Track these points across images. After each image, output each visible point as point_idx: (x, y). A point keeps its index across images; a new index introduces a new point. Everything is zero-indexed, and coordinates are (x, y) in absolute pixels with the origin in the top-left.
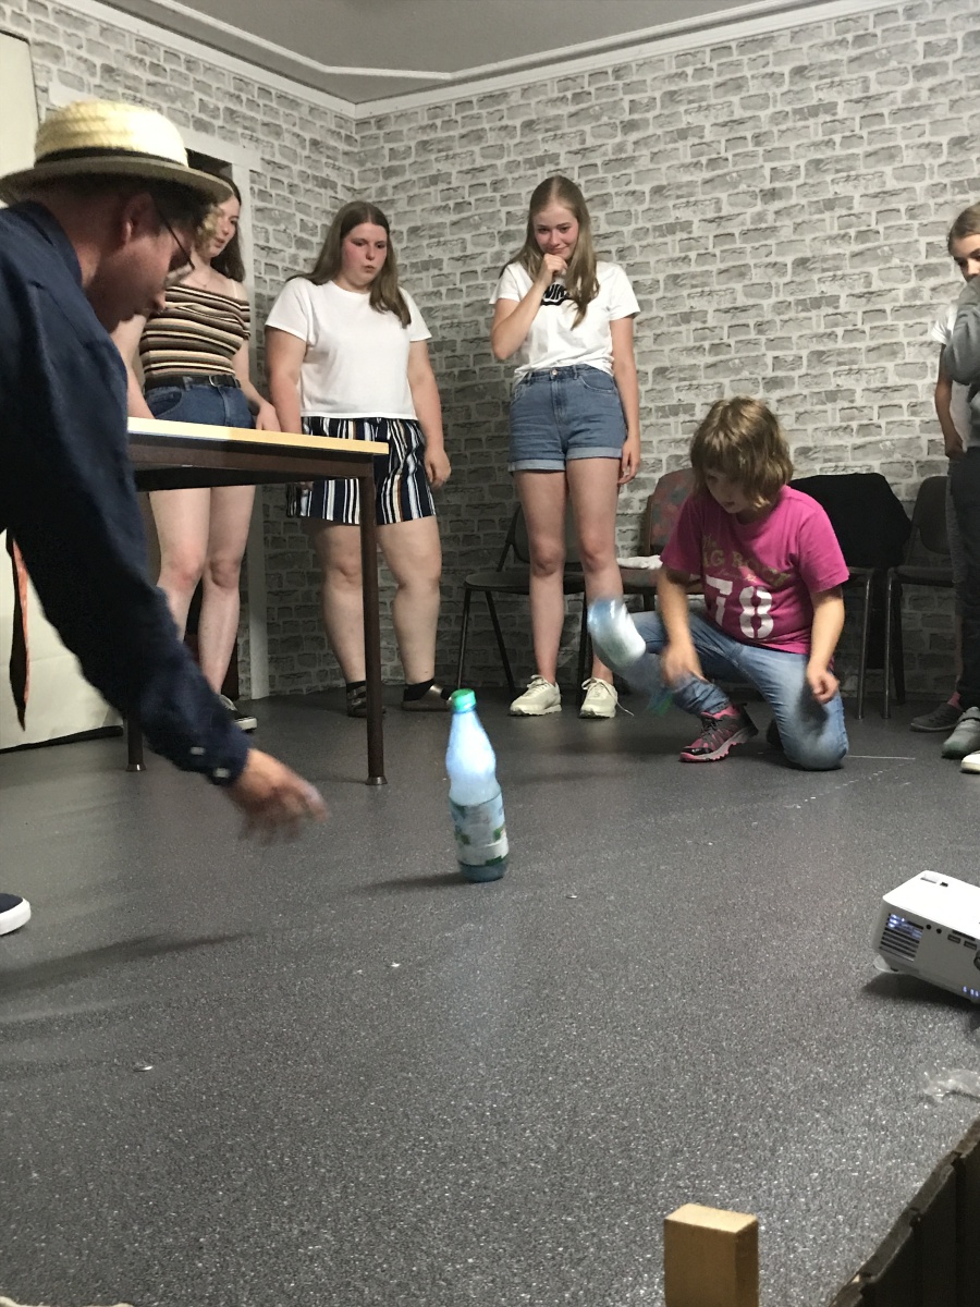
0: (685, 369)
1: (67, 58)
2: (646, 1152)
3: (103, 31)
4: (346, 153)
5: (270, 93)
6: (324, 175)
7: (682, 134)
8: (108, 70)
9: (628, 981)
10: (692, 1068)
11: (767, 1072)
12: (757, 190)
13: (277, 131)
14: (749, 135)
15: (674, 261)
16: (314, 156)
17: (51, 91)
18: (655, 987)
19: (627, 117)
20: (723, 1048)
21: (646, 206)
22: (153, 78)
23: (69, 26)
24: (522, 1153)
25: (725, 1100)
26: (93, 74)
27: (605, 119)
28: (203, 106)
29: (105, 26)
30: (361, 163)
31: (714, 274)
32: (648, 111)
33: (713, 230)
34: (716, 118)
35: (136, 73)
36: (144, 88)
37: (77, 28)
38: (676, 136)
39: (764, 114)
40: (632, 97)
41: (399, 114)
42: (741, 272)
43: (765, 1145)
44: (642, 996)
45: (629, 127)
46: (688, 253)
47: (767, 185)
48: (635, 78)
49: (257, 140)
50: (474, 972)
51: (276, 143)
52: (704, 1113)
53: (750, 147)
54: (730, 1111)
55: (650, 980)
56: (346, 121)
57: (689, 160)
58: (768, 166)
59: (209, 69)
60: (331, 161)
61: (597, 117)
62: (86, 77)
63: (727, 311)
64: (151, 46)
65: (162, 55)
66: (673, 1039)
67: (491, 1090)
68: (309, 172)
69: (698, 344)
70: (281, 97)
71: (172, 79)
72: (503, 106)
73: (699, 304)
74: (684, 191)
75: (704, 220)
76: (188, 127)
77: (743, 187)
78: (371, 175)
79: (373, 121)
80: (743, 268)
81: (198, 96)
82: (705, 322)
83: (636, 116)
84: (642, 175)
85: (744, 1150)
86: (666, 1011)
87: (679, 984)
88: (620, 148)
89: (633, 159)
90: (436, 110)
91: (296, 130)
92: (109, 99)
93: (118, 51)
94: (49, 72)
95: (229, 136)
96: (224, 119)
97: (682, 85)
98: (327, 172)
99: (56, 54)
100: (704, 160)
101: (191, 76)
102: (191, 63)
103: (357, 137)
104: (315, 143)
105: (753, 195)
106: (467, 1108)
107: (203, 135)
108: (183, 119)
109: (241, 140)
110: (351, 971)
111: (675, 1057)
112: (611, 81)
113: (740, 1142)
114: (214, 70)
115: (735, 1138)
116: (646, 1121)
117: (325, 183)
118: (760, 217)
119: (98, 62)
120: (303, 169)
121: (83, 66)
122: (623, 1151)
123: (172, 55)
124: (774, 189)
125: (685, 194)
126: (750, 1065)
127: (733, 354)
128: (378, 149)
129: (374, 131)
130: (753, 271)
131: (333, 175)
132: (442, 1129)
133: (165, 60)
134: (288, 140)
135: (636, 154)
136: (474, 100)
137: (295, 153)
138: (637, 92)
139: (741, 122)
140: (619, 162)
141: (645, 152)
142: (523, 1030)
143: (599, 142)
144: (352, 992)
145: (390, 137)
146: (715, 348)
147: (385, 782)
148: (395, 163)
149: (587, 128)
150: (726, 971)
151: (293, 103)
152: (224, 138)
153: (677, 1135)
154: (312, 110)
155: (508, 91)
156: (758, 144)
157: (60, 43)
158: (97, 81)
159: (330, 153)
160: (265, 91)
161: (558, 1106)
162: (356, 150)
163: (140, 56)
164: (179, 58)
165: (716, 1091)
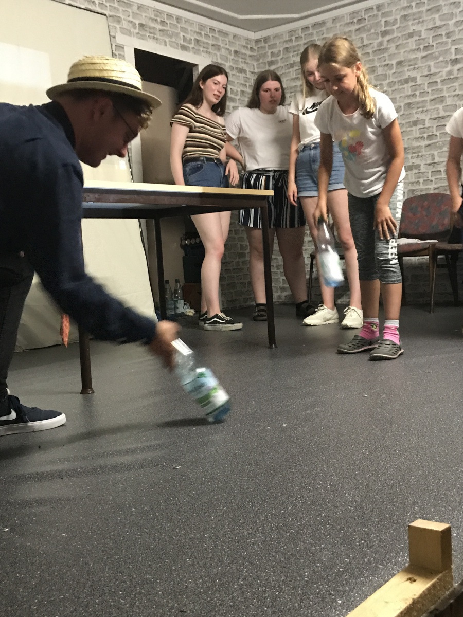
0: (415, 148)
1: (124, 22)
2: (401, 503)
3: (139, 8)
4: (250, 56)
5: (215, 30)
6: (240, 67)
7: (411, 35)
8: (141, 25)
9: (392, 432)
10: (422, 468)
11: (457, 470)
12: (448, 60)
13: (218, 48)
14: (444, 34)
15: (408, 96)
16: (236, 59)
17: (117, 37)
18: (405, 434)
19: (383, 29)
20: (436, 460)
21: (394, 71)
22: (161, 28)
23: (124, 7)
24: (344, 503)
25: (438, 482)
26: (135, 28)
27: (373, 31)
28: (184, 39)
29: (139, 5)
30: (258, 60)
31: (428, 101)
32: (394, 25)
33: (428, 80)
34: (427, 26)
35: (154, 26)
36: (158, 32)
37: (127, 8)
38: (407, 36)
39: (451, 22)
40: (385, 19)
41: (275, 35)
42: (441, 100)
43: (456, 500)
44: (399, 438)
45: (385, 33)
46: (415, 92)
47: (453, 57)
48: (387, 10)
49: (210, 53)
50: (321, 428)
51: (218, 54)
52: (427, 487)
53: (444, 39)
54: (440, 487)
55: (402, 432)
56: (250, 41)
57: (414, 47)
58: (454, 48)
59: (187, 21)
60: (244, 60)
61: (369, 30)
62: (132, 30)
63: (435, 119)
64: (160, 13)
65: (165, 16)
66: (413, 456)
67: (330, 476)
68: (234, 66)
69: (421, 136)
70: (220, 32)
71: (170, 27)
72: (324, 28)
73: (422, 116)
74: (412, 63)
75: (423, 76)
76: (178, 49)
77: (441, 59)
78: (263, 65)
79: (262, 40)
80: (442, 98)
81: (182, 34)
82: (424, 125)
83: (388, 28)
84: (391, 56)
85: (446, 503)
86: (410, 444)
87: (416, 433)
88: (381, 44)
89: (387, 49)
90: (292, 32)
91: (227, 46)
92: (143, 39)
93: (145, 16)
94: (116, 28)
95: (196, 52)
96: (194, 44)
97: (410, 11)
98: (241, 66)
99: (118, 20)
100: (422, 47)
101: (179, 26)
102: (178, 19)
103: (256, 48)
104: (236, 52)
105: (446, 62)
106: (319, 484)
107: (185, 53)
108: (176, 46)
109: (203, 54)
110: (265, 428)
111: (415, 464)
112: (375, 12)
113: (445, 499)
114: (189, 22)
115: (442, 498)
116: (401, 490)
117: (241, 71)
118: (450, 73)
119: (137, 22)
120: (231, 64)
121: (130, 25)
122: (390, 503)
123: (170, 16)
124: (457, 59)
125: (413, 64)
126: (450, 467)
127: (438, 139)
128: (265, 53)
129: (263, 44)
130: (447, 99)
131: (245, 67)
132: (308, 492)
133: (167, 19)
134: (223, 52)
135: (389, 46)
136: (310, 26)
137: (227, 57)
138: (388, 16)
139: (439, 27)
140: (380, 50)
141: (393, 46)
142: (344, 452)
143: (370, 42)
144: (266, 436)
145: (270, 47)
146: (430, 137)
147: (276, 347)
148: (273, 59)
149: (364, 36)
150: (438, 427)
151: (226, 34)
152: (195, 53)
153: (415, 496)
154: (234, 37)
155: (326, 21)
156: (448, 37)
157: (120, 15)
158: (137, 31)
159: (243, 56)
160: (212, 30)
161: (361, 484)
162: (255, 54)
163: (155, 18)
164: (173, 17)
165: (433, 478)
